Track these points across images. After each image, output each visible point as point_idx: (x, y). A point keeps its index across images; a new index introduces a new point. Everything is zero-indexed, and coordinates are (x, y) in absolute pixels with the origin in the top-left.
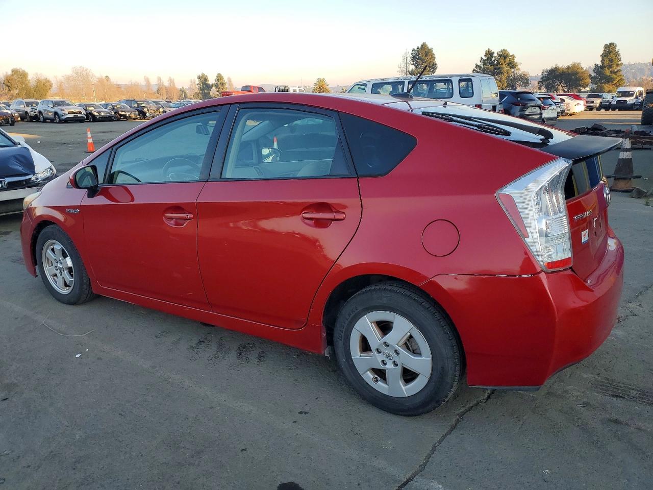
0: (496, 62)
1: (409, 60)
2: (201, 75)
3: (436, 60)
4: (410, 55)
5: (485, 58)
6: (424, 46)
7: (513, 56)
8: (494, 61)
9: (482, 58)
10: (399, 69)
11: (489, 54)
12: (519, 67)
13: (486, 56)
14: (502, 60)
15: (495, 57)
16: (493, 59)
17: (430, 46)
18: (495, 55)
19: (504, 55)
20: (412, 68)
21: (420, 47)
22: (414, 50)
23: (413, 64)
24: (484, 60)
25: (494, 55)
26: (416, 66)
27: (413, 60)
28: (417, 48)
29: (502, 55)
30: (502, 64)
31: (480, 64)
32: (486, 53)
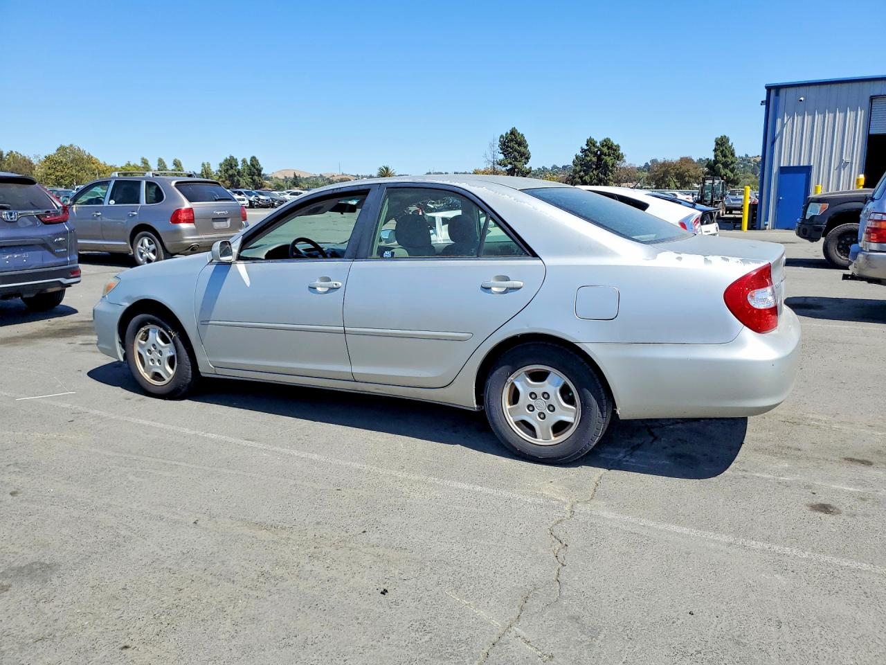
0: (599, 153)
1: (497, 148)
2: (228, 158)
3: (529, 148)
4: (498, 143)
5: (586, 148)
6: (513, 132)
7: (618, 146)
8: (597, 151)
9: (581, 148)
10: (485, 159)
11: (590, 142)
12: (625, 158)
13: (587, 145)
14: (605, 150)
15: (598, 147)
16: (596, 148)
17: (520, 131)
18: (598, 144)
19: (607, 144)
20: (501, 157)
21: (509, 133)
22: (502, 136)
23: (503, 153)
24: (586, 150)
26: (505, 155)
27: (501, 149)
28: (506, 134)
29: (606, 145)
30: (605, 155)
31: (581, 154)
32: (588, 142)
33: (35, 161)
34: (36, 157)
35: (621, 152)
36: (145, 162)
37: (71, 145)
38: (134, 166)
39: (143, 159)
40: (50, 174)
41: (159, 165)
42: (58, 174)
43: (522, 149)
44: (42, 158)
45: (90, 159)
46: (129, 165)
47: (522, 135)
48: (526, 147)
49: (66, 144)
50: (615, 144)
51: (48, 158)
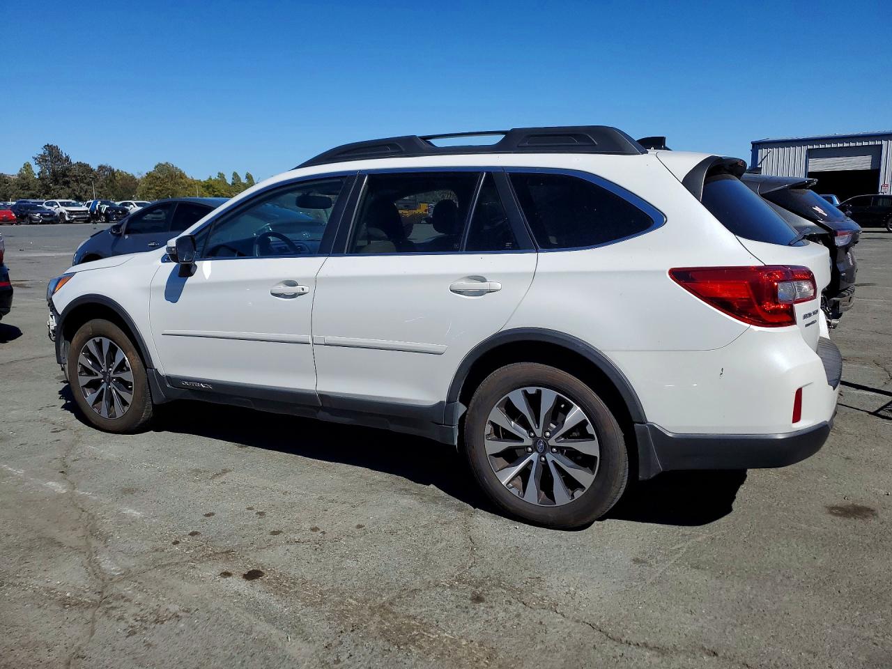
33: (138, 177)
34: (140, 174)
36: (221, 175)
37: (167, 163)
38: (215, 180)
39: (219, 173)
40: (151, 189)
41: (233, 179)
42: (157, 188)
44: (144, 175)
45: (182, 176)
46: (210, 179)
49: (164, 163)
51: (149, 175)
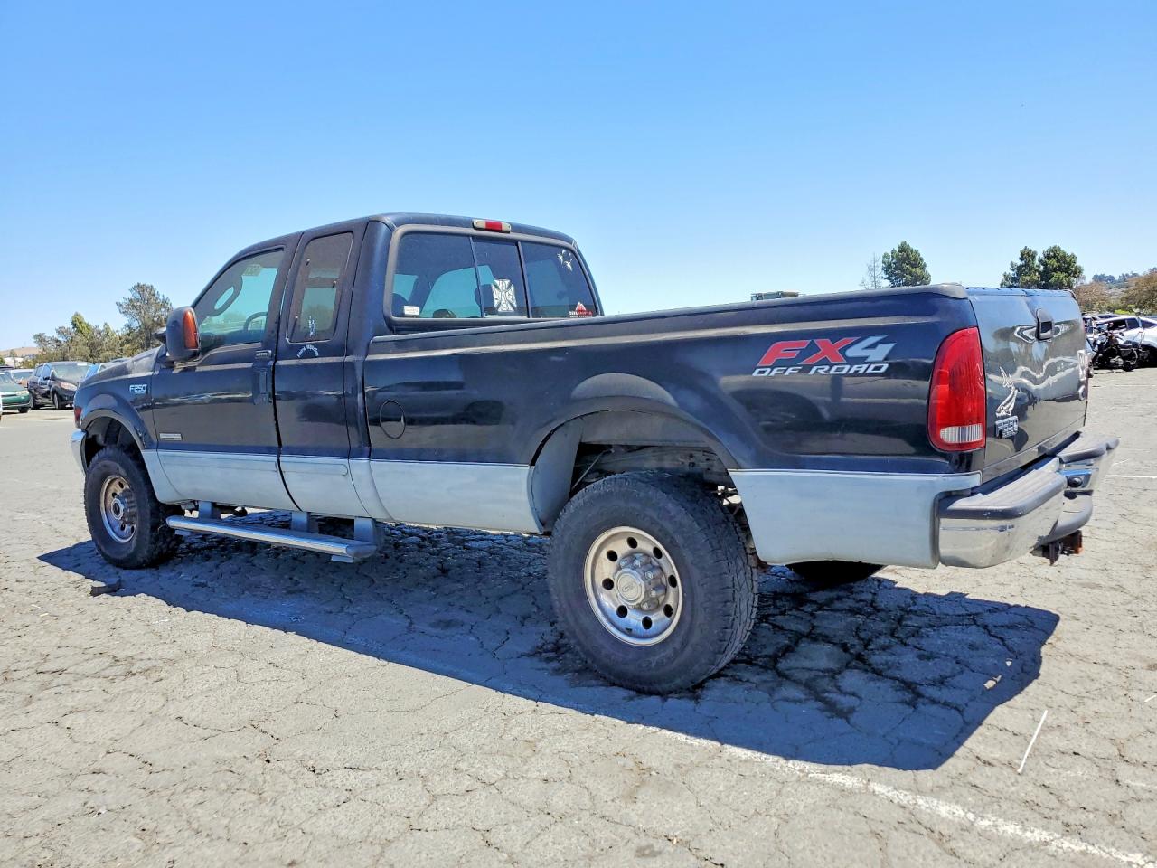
0: (1042, 268)
1: (880, 272)
3: (927, 268)
4: (881, 265)
5: (1019, 263)
6: (904, 249)
7: (1073, 257)
8: (1039, 266)
9: (1012, 264)
11: (1027, 255)
12: (1084, 273)
13: (1021, 259)
14: (1053, 262)
15: (1040, 261)
16: (1037, 262)
17: (914, 246)
20: (886, 284)
21: (897, 249)
22: (885, 256)
23: (888, 278)
24: (1019, 267)
25: (1037, 257)
26: (892, 281)
27: (886, 272)
28: (893, 252)
29: (1055, 256)
30: (1055, 270)
31: (1012, 273)
32: (1022, 255)
35: (1077, 264)
43: (919, 271)
47: (917, 252)
48: (923, 268)
50: (1069, 253)
